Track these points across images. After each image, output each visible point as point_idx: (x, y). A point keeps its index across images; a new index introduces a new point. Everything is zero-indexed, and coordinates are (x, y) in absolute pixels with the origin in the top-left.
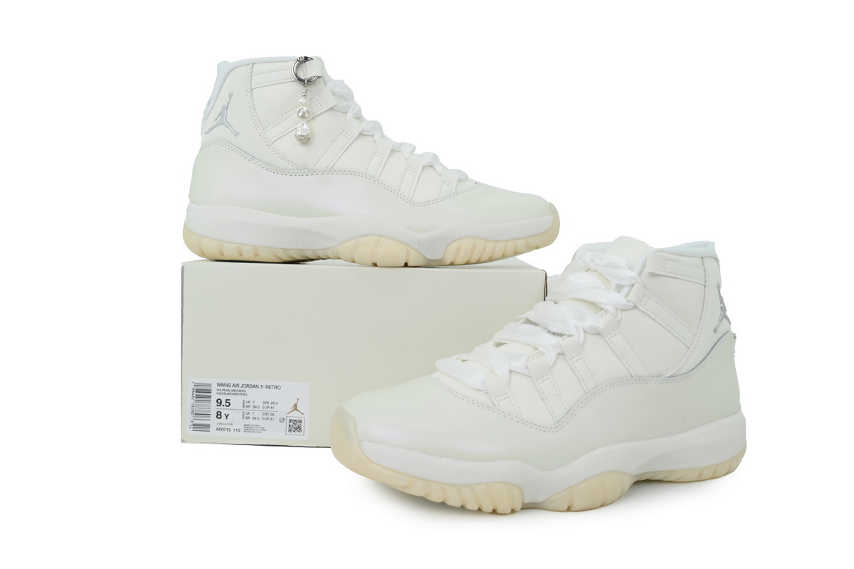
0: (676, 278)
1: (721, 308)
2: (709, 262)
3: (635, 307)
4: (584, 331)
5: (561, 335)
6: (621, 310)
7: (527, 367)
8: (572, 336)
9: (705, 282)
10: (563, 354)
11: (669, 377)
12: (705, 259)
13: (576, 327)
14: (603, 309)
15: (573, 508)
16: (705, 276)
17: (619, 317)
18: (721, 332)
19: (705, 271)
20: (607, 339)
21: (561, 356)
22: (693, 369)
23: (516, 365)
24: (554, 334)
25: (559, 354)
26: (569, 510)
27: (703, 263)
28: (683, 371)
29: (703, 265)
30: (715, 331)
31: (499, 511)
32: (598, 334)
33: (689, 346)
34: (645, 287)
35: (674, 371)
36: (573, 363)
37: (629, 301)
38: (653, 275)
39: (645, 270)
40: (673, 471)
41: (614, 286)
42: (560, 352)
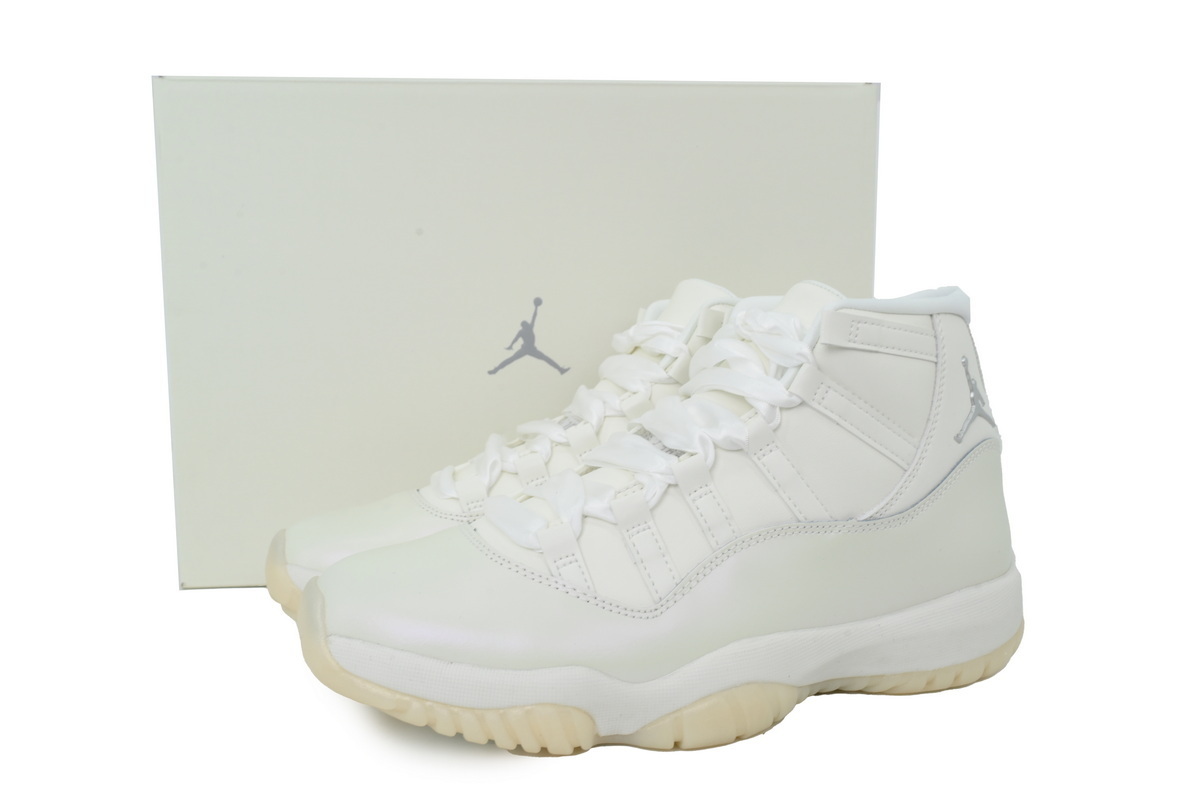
0: (877, 352)
1: (972, 400)
2: (945, 324)
3: (803, 403)
4: (716, 446)
5: (679, 454)
6: (781, 409)
7: (611, 509)
8: (696, 454)
9: (937, 356)
10: (676, 485)
11: (866, 520)
12: (937, 319)
13: (703, 441)
14: (752, 407)
15: (684, 745)
16: (937, 345)
17: (776, 422)
18: (969, 440)
19: (935, 337)
20: (755, 458)
21: (672, 490)
22: (913, 506)
23: (595, 507)
24: (671, 451)
25: (670, 485)
26: (677, 746)
27: (933, 324)
28: (893, 509)
29: (933, 328)
30: (958, 439)
31: (550, 750)
32: (737, 449)
33: (906, 467)
34: (819, 369)
35: (875, 510)
36: (694, 500)
37: (791, 394)
38: (832, 348)
39: (819, 342)
40: (882, 676)
41: (773, 368)
42: (672, 482)
